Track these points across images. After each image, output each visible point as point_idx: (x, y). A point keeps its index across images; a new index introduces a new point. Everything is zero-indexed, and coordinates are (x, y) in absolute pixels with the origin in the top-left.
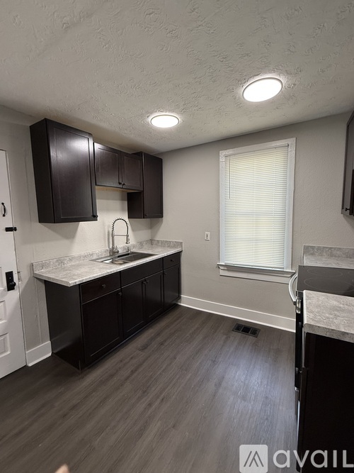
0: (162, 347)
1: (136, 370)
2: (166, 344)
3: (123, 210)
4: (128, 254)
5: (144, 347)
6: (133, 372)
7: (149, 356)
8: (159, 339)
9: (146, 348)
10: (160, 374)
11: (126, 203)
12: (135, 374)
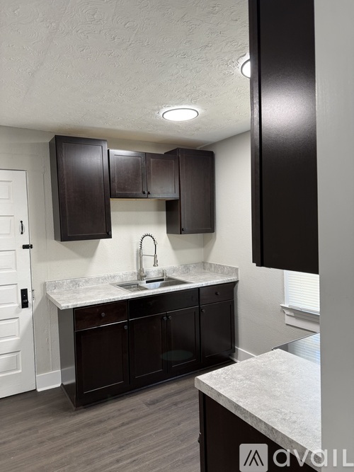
0: (173, 408)
1: (128, 424)
2: (180, 405)
3: (159, 223)
4: (162, 280)
5: (153, 403)
6: (123, 425)
7: (152, 414)
8: (176, 398)
9: (154, 404)
10: (150, 435)
11: (164, 214)
12: (123, 428)
